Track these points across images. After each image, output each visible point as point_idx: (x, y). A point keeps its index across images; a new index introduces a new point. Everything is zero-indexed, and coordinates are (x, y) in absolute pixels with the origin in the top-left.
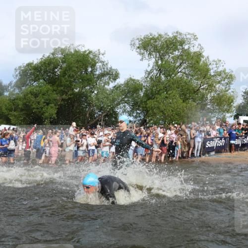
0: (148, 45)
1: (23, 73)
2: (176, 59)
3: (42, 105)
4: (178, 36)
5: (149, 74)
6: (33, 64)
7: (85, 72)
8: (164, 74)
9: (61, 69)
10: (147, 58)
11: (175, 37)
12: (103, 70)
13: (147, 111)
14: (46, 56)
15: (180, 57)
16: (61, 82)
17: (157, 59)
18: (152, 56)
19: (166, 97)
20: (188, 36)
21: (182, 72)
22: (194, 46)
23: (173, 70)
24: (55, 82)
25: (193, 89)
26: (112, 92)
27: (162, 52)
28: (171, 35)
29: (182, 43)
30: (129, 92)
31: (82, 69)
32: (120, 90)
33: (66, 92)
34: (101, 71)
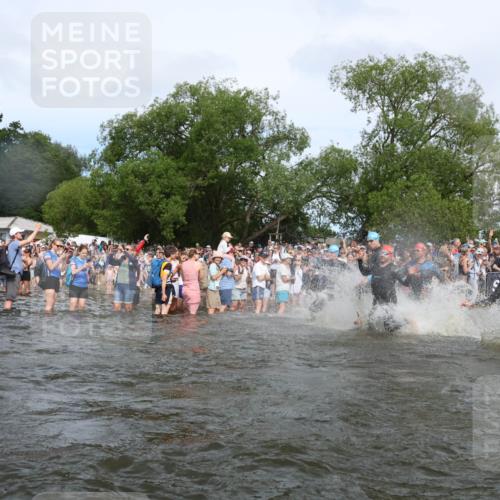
0: (366, 80)
1: (117, 133)
2: (425, 108)
3: (156, 196)
4: (428, 63)
5: (370, 139)
6: (135, 115)
7: (239, 133)
8: (401, 140)
9: (192, 125)
10: (365, 106)
11: (422, 65)
13: (369, 215)
14: (161, 101)
15: (433, 105)
16: (193, 153)
17: (385, 109)
18: (375, 103)
19: (408, 187)
20: (449, 63)
21: (439, 136)
22: (460, 84)
23: (420, 131)
24: (181, 153)
25: (463, 171)
26: (296, 174)
27: (395, 95)
28: (413, 62)
29: (436, 76)
30: (330, 175)
31: (233, 126)
32: (312, 169)
33: (204, 173)
34: (271, 131)
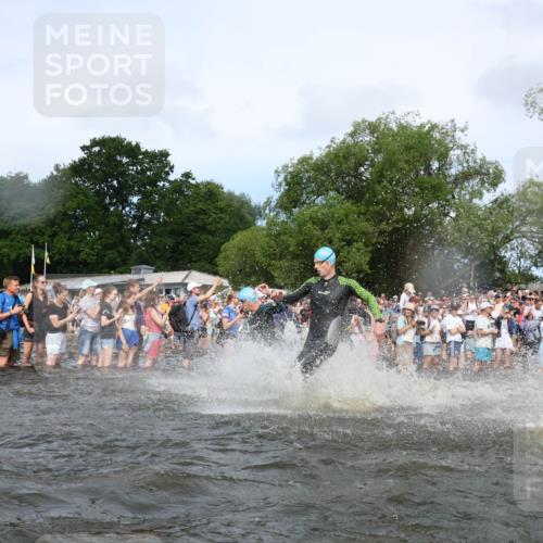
1: (292, 178)
3: (337, 244)
6: (311, 158)
7: (425, 170)
9: (372, 165)
12: (465, 165)
14: (338, 141)
24: (362, 196)
31: (418, 164)
32: (509, 207)
34: (460, 168)
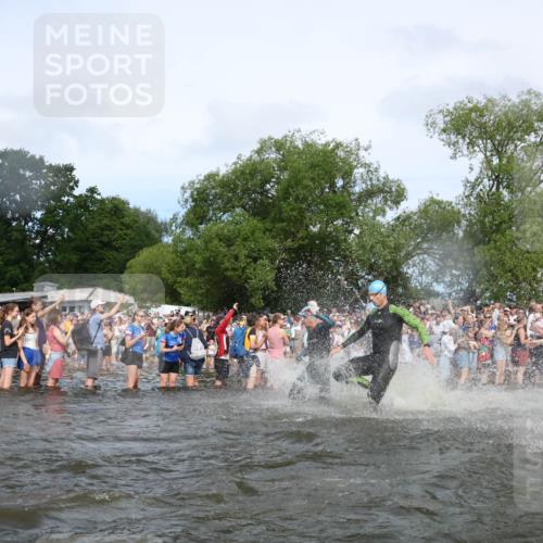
0: (465, 124)
1: (199, 194)
2: (531, 151)
3: (243, 261)
4: (533, 101)
5: (473, 188)
6: (218, 175)
7: (330, 188)
8: (507, 187)
9: (278, 183)
10: (465, 152)
11: (526, 104)
13: (476, 271)
14: (244, 158)
16: (280, 213)
17: (488, 154)
18: (476, 148)
19: (518, 239)
23: (529, 177)
24: (269, 213)
26: (394, 230)
27: (498, 138)
28: (516, 100)
30: (430, 229)
31: (323, 182)
32: (410, 224)
33: (293, 233)
34: (364, 186)
